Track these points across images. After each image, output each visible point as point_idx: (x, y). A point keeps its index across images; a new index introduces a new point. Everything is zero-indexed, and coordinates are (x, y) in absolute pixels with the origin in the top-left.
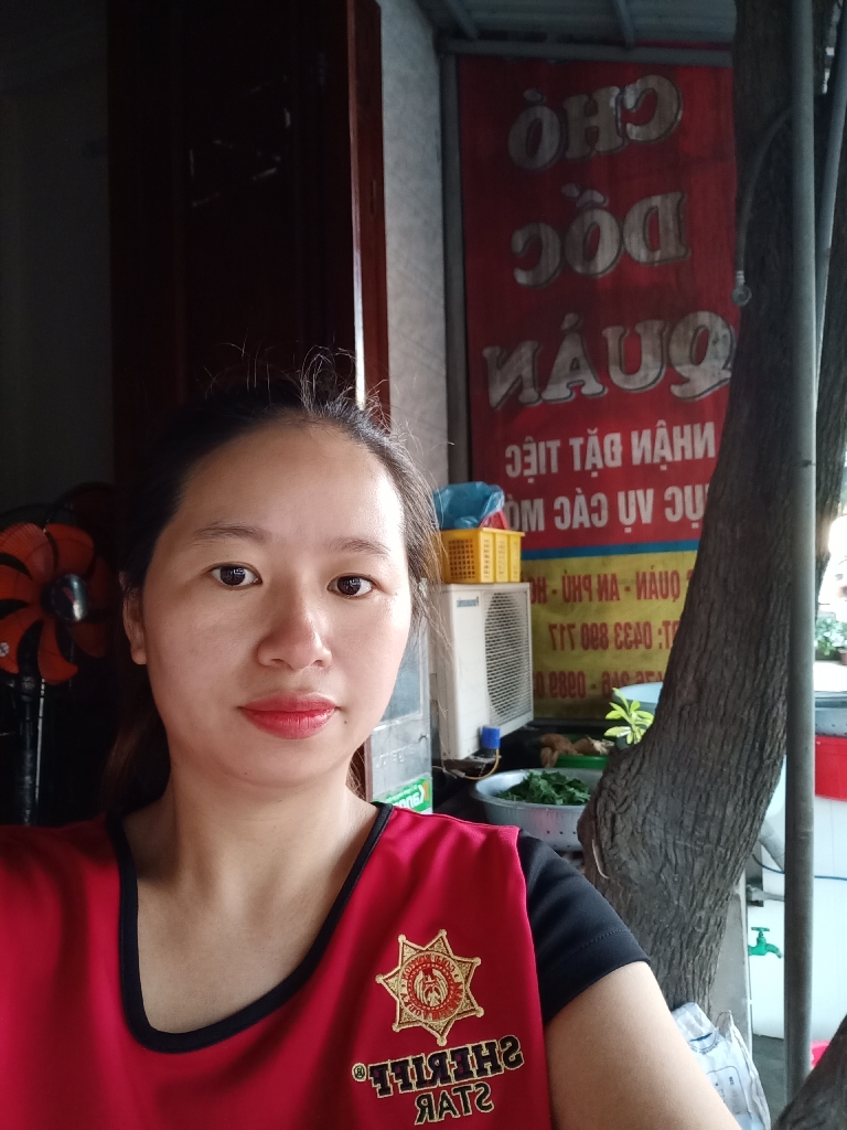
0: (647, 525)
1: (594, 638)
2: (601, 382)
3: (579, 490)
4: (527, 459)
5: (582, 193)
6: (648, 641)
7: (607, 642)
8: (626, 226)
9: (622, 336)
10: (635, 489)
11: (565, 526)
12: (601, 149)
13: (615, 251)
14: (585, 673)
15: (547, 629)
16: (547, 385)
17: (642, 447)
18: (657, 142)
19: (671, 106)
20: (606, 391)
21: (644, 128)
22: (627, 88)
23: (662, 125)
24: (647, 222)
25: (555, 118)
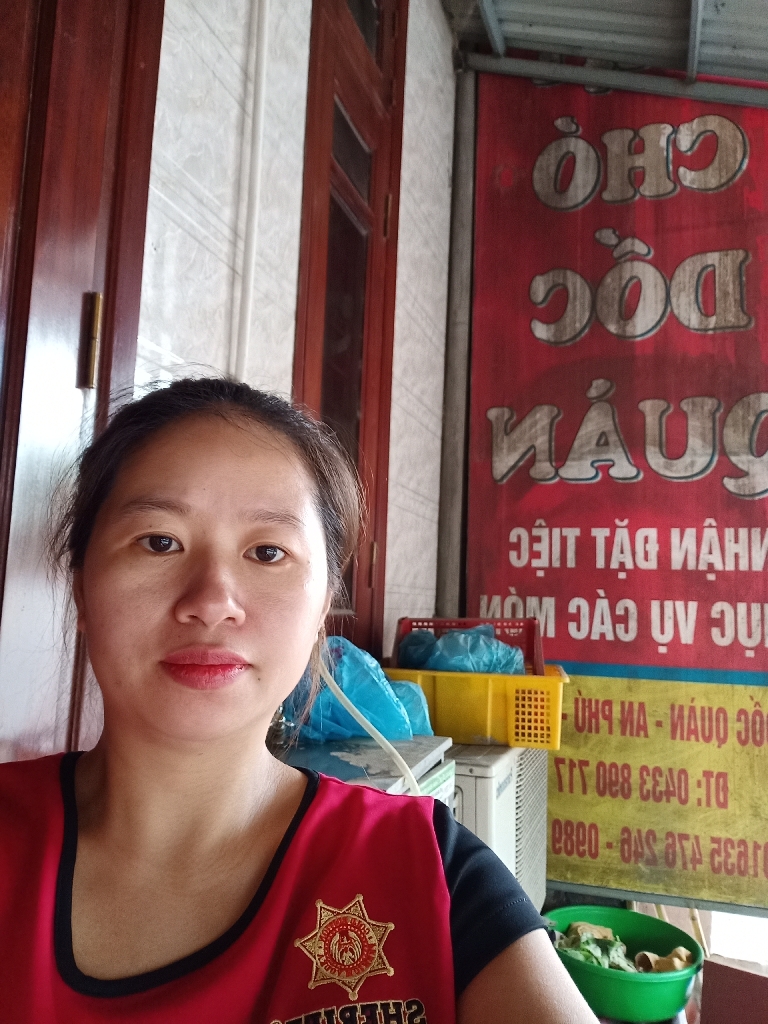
0: (686, 645)
1: (613, 783)
2: (636, 466)
3: (601, 592)
4: (536, 547)
5: (621, 238)
6: (683, 793)
7: (630, 789)
8: (674, 283)
9: (663, 412)
10: (674, 599)
11: (581, 635)
12: (647, 193)
13: (660, 312)
14: (599, 826)
15: (553, 763)
16: (566, 460)
17: (684, 548)
18: (716, 191)
19: (735, 151)
20: (641, 476)
21: (701, 172)
22: (681, 127)
23: (724, 174)
24: (702, 280)
25: (592, 154)
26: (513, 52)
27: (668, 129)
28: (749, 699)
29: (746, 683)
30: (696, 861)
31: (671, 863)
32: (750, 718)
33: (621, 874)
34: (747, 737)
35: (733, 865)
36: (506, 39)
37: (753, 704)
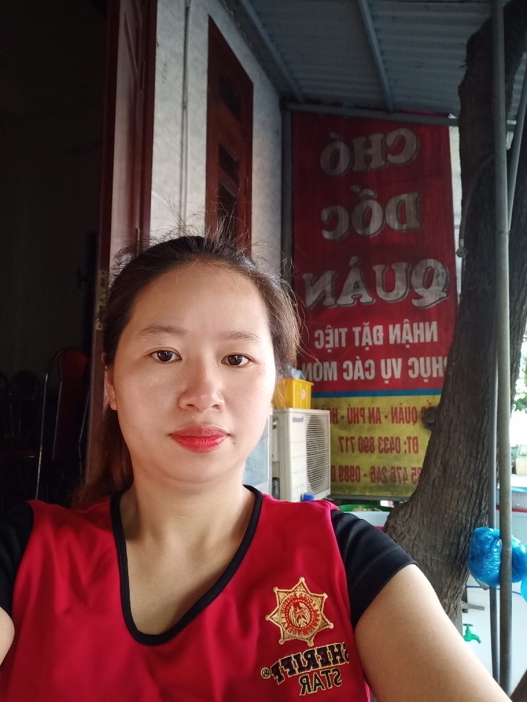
0: (398, 379)
1: (366, 446)
2: (371, 296)
3: (358, 358)
4: (327, 338)
5: (362, 188)
7: (374, 448)
8: (387, 209)
9: (384, 270)
10: (391, 357)
11: (349, 378)
12: (373, 167)
13: (381, 223)
14: (360, 467)
15: (338, 439)
16: (340, 296)
18: (405, 164)
19: (413, 145)
20: (374, 301)
21: (398, 156)
22: (388, 135)
23: (408, 156)
24: (399, 208)
25: (347, 149)
26: (309, 101)
27: (381, 136)
28: (426, 401)
29: (424, 394)
30: (405, 479)
31: (394, 481)
33: (371, 489)
36: (304, 96)
37: (428, 403)
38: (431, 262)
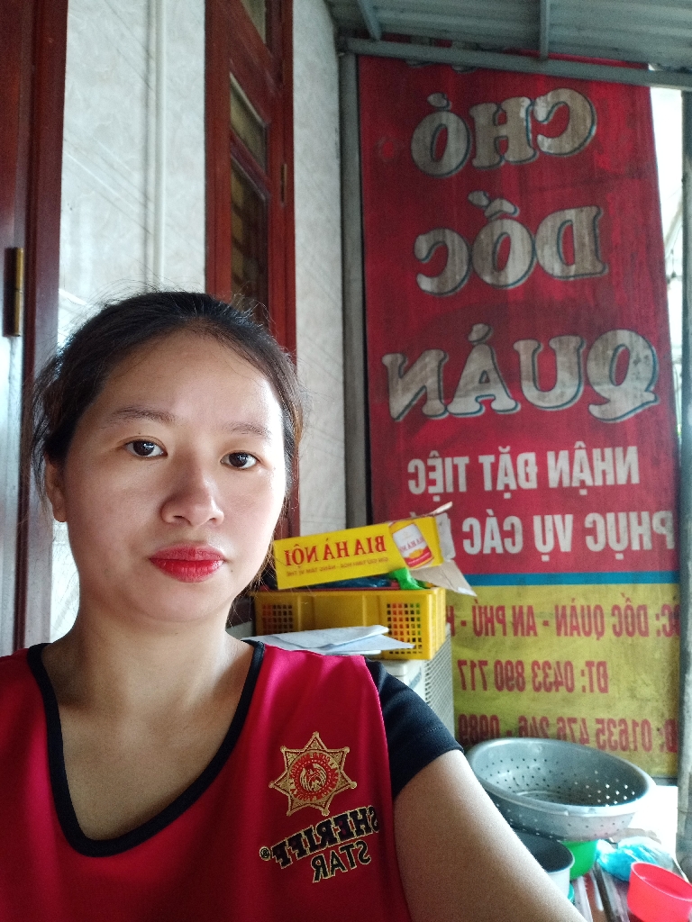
0: (566, 553)
1: (509, 678)
2: (514, 398)
3: (490, 512)
4: (432, 475)
5: (491, 200)
6: (569, 683)
7: (523, 678)
8: (539, 237)
9: (535, 351)
10: (552, 513)
11: (475, 551)
12: (511, 159)
13: (528, 263)
14: (500, 717)
15: (456, 665)
16: (453, 397)
17: (559, 468)
18: (571, 155)
19: (585, 120)
20: (519, 408)
21: (556, 140)
22: (538, 100)
23: (576, 139)
24: (562, 235)
25: (462, 125)
26: (388, 37)
27: (526, 102)
28: (620, 595)
29: (617, 582)
30: (585, 740)
32: (623, 612)
34: (621, 628)
35: (616, 742)
36: (381, 25)
37: (624, 599)
38: (624, 337)
